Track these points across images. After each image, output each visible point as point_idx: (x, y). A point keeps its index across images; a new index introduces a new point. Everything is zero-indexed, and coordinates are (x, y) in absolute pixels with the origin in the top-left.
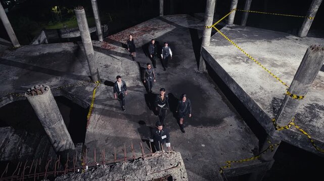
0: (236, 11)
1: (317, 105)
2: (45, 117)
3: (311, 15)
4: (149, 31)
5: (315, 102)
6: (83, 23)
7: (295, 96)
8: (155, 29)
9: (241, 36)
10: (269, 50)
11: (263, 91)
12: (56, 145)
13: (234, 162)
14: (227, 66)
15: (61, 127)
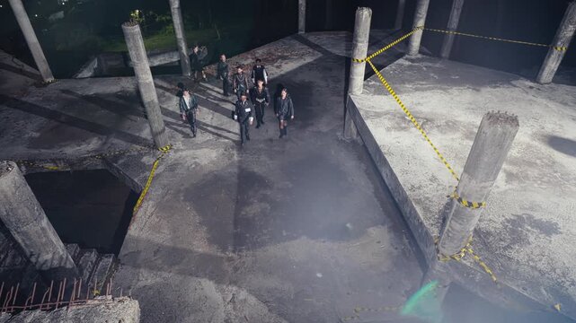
0: (424, 32)
1: (530, 217)
2: (8, 215)
3: (559, 43)
4: (273, 60)
5: (529, 212)
6: (137, 48)
7: (465, 202)
8: (284, 58)
9: (426, 78)
10: (473, 106)
11: (435, 185)
12: (33, 260)
13: (366, 309)
14: (382, 134)
15: (41, 232)
